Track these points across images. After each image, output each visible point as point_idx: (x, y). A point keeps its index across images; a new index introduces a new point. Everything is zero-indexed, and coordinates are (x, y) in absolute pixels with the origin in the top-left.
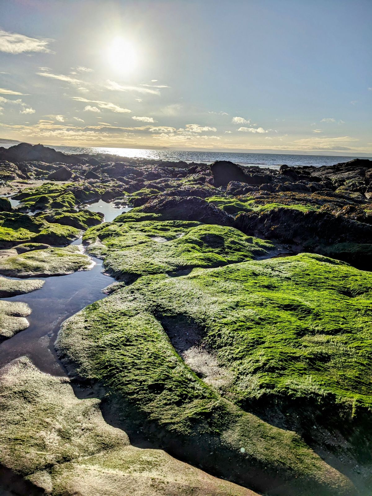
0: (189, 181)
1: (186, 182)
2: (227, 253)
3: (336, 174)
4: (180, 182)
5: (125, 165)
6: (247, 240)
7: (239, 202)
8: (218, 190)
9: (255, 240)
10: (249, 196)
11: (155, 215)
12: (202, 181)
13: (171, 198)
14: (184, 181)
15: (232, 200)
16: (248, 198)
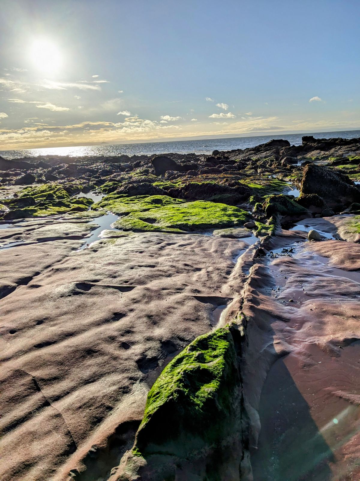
0: (137, 174)
1: (134, 175)
2: (164, 205)
3: (257, 155)
4: (130, 175)
5: (78, 166)
6: (173, 200)
7: (172, 184)
8: (159, 178)
9: (177, 199)
10: (179, 179)
11: (124, 195)
12: (146, 172)
13: (131, 185)
14: (132, 174)
15: (167, 183)
16: (178, 181)
